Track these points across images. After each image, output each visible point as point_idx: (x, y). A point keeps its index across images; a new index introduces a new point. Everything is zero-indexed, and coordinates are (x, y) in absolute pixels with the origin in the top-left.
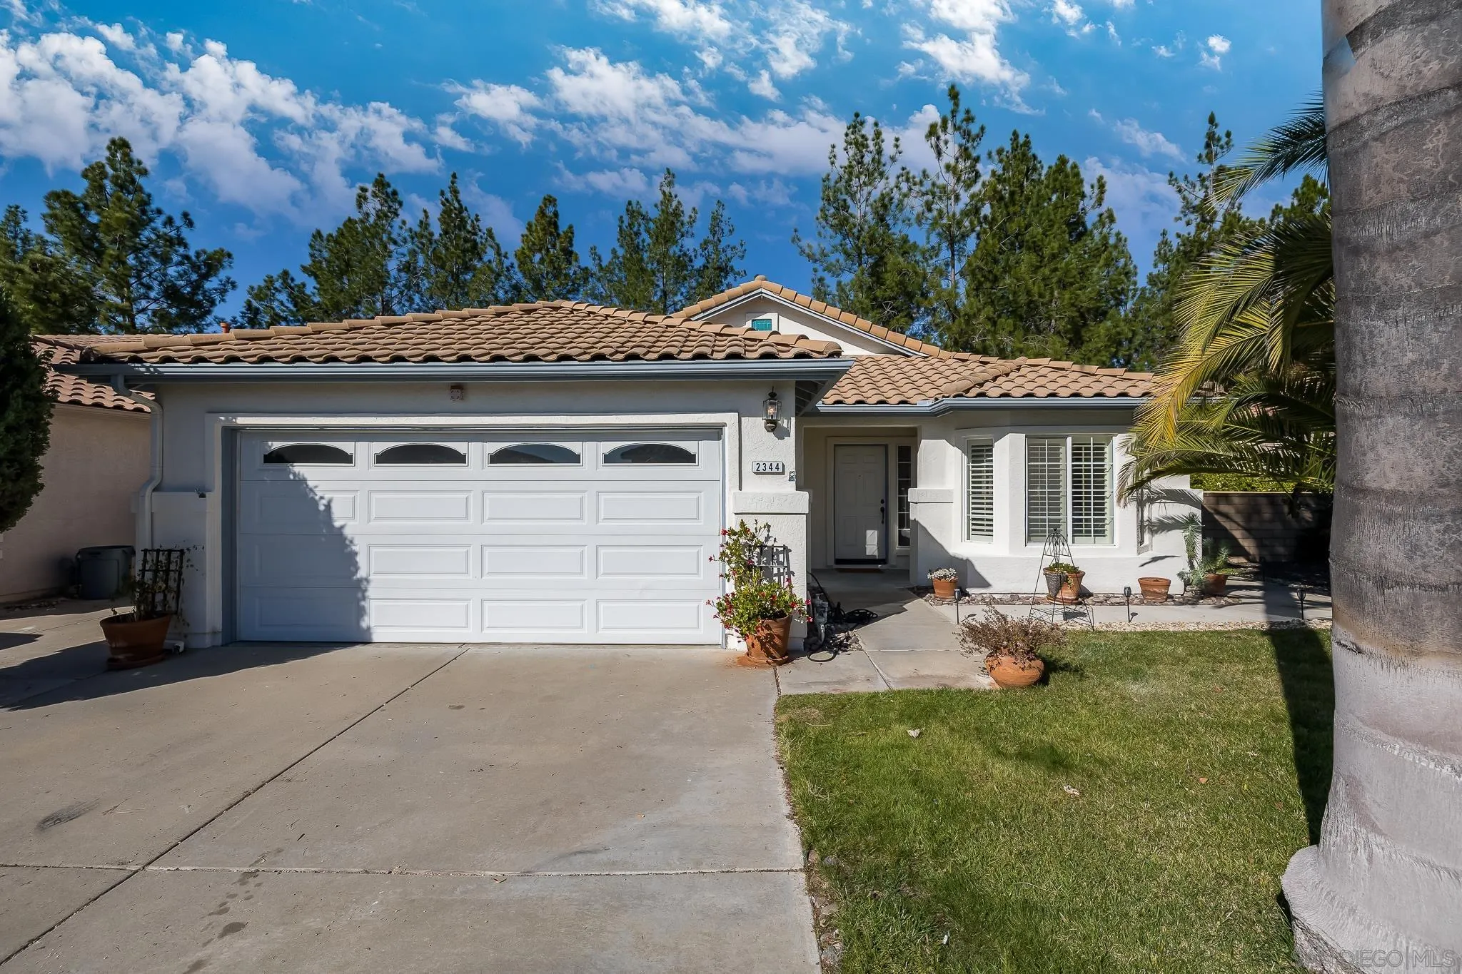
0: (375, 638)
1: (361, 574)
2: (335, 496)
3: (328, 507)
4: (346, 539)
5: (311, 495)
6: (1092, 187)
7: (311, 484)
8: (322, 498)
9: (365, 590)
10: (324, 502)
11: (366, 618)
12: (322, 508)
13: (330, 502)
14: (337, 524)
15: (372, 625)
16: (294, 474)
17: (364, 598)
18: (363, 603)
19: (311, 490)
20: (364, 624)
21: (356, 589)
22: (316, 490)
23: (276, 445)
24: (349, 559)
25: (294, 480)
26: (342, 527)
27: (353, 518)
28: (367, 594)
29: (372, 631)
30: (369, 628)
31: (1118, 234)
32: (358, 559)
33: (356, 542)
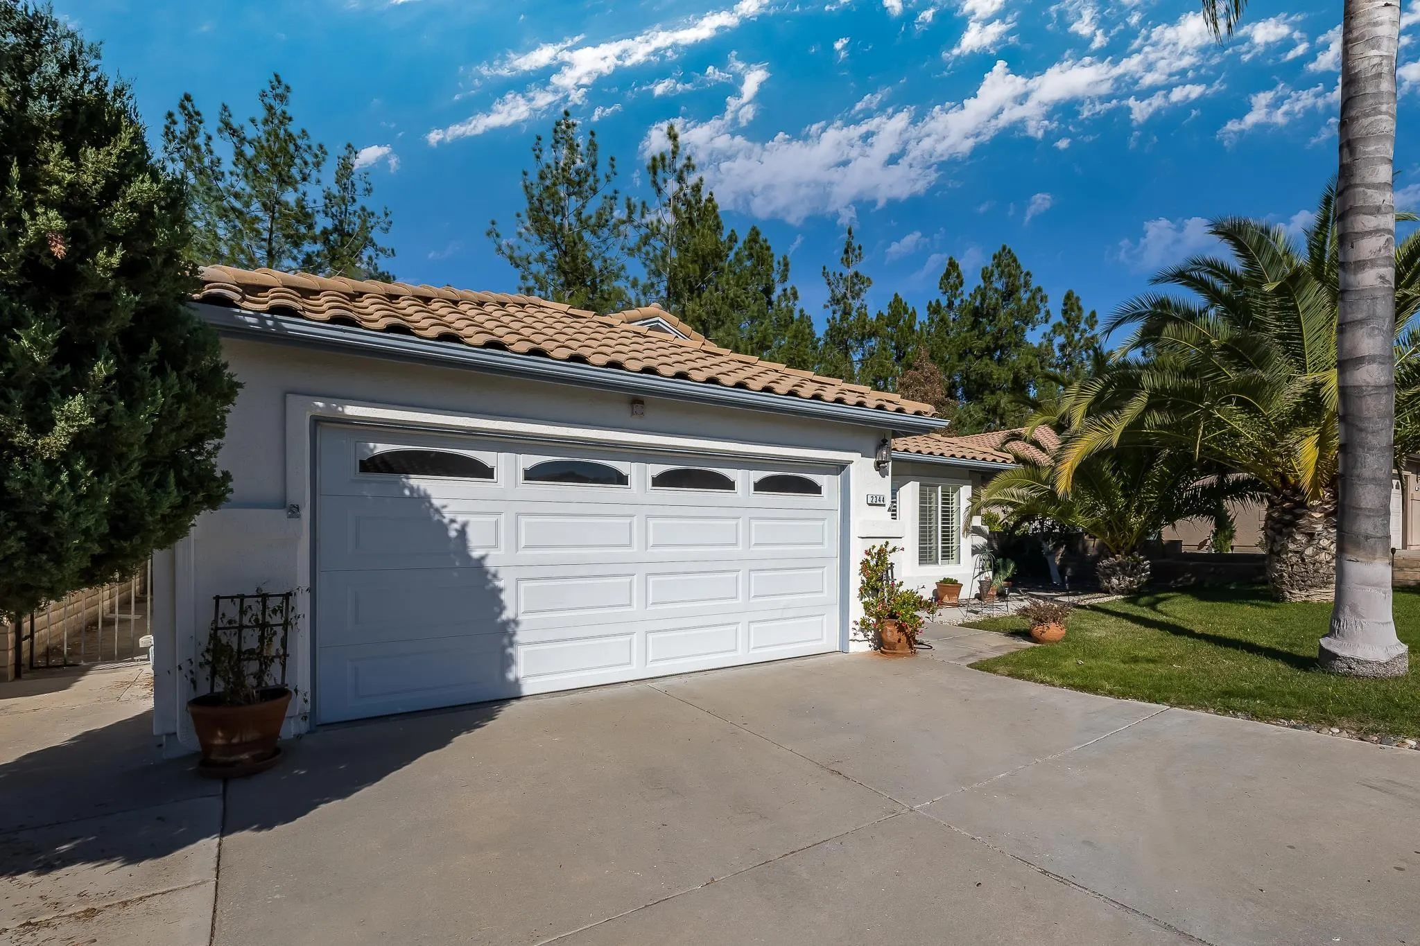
0: (526, 690)
1: (508, 614)
2: (472, 519)
3: (462, 532)
4: (487, 572)
5: (437, 517)
6: (779, 263)
7: (436, 502)
8: (453, 521)
9: (514, 634)
10: (456, 526)
11: (514, 668)
12: (453, 534)
13: (464, 526)
14: (476, 554)
15: (521, 674)
16: (412, 489)
17: (511, 644)
18: (510, 650)
19: (437, 511)
20: (511, 676)
21: (504, 633)
22: (444, 510)
23: (381, 448)
24: (493, 598)
25: (411, 497)
26: (483, 558)
27: (496, 546)
28: (517, 638)
29: (521, 682)
30: (517, 680)
31: (802, 311)
32: (503, 596)
33: (500, 575)
